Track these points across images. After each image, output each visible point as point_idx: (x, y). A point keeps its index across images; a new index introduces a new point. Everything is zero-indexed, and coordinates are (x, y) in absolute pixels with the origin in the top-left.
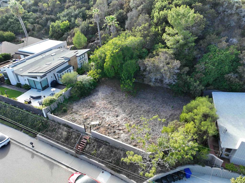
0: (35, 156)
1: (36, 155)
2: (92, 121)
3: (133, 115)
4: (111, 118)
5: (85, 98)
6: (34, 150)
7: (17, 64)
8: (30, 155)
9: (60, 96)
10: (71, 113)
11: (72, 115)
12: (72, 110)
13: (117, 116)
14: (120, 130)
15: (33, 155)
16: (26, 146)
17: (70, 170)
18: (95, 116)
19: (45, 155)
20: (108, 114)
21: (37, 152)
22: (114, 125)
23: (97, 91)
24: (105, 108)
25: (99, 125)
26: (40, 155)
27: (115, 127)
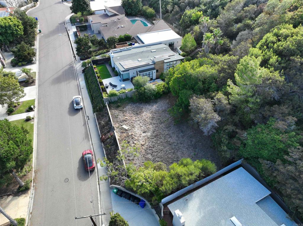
1: (86, 125)
2: (125, 125)
3: (155, 139)
4: (139, 131)
5: (141, 103)
6: (87, 122)
7: (123, 50)
9: (122, 93)
10: (120, 111)
11: (120, 112)
12: (123, 108)
13: (144, 132)
14: (134, 143)
15: (85, 124)
17: (92, 147)
18: (131, 122)
19: (89, 129)
20: (141, 127)
21: (88, 124)
22: (134, 137)
23: (156, 102)
24: (144, 120)
25: (126, 130)
26: (87, 126)
27: (133, 139)
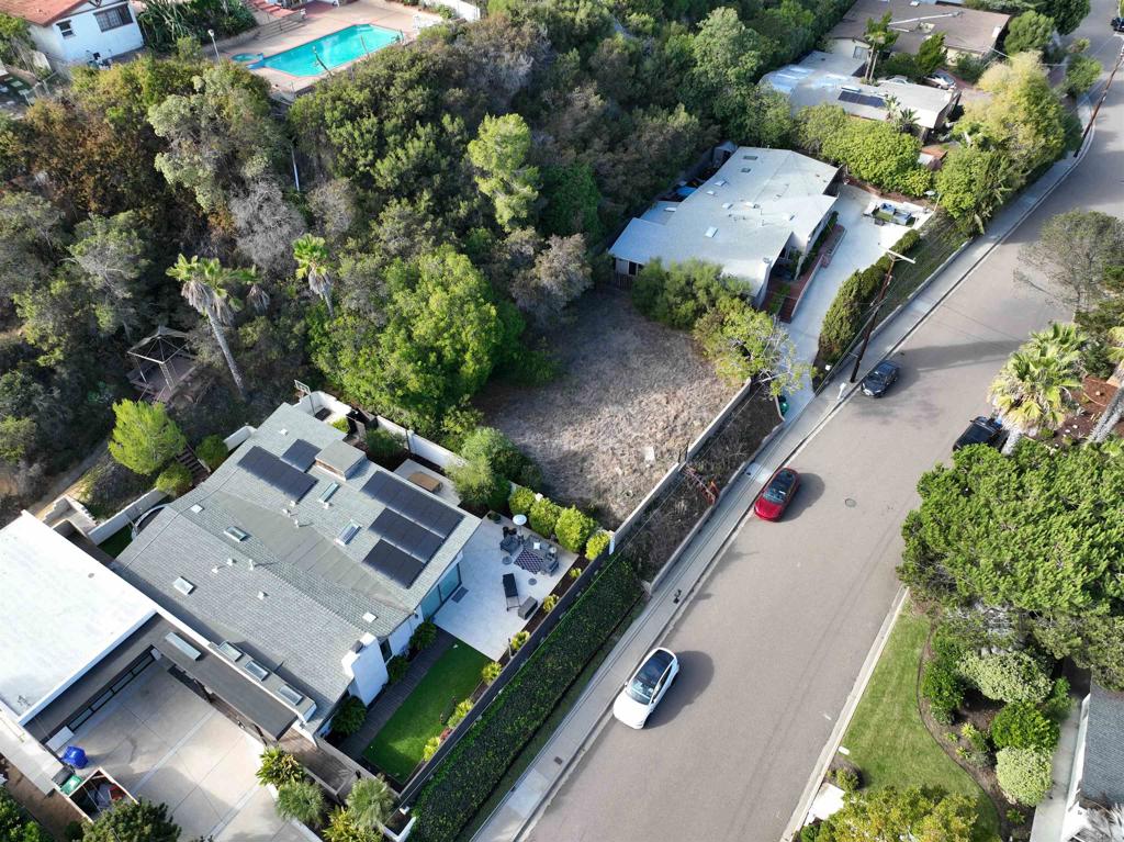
0: (709, 591)
6: (686, 599)
8: (703, 604)
16: (672, 618)
19: (703, 574)
21: (692, 591)
26: (700, 585)
